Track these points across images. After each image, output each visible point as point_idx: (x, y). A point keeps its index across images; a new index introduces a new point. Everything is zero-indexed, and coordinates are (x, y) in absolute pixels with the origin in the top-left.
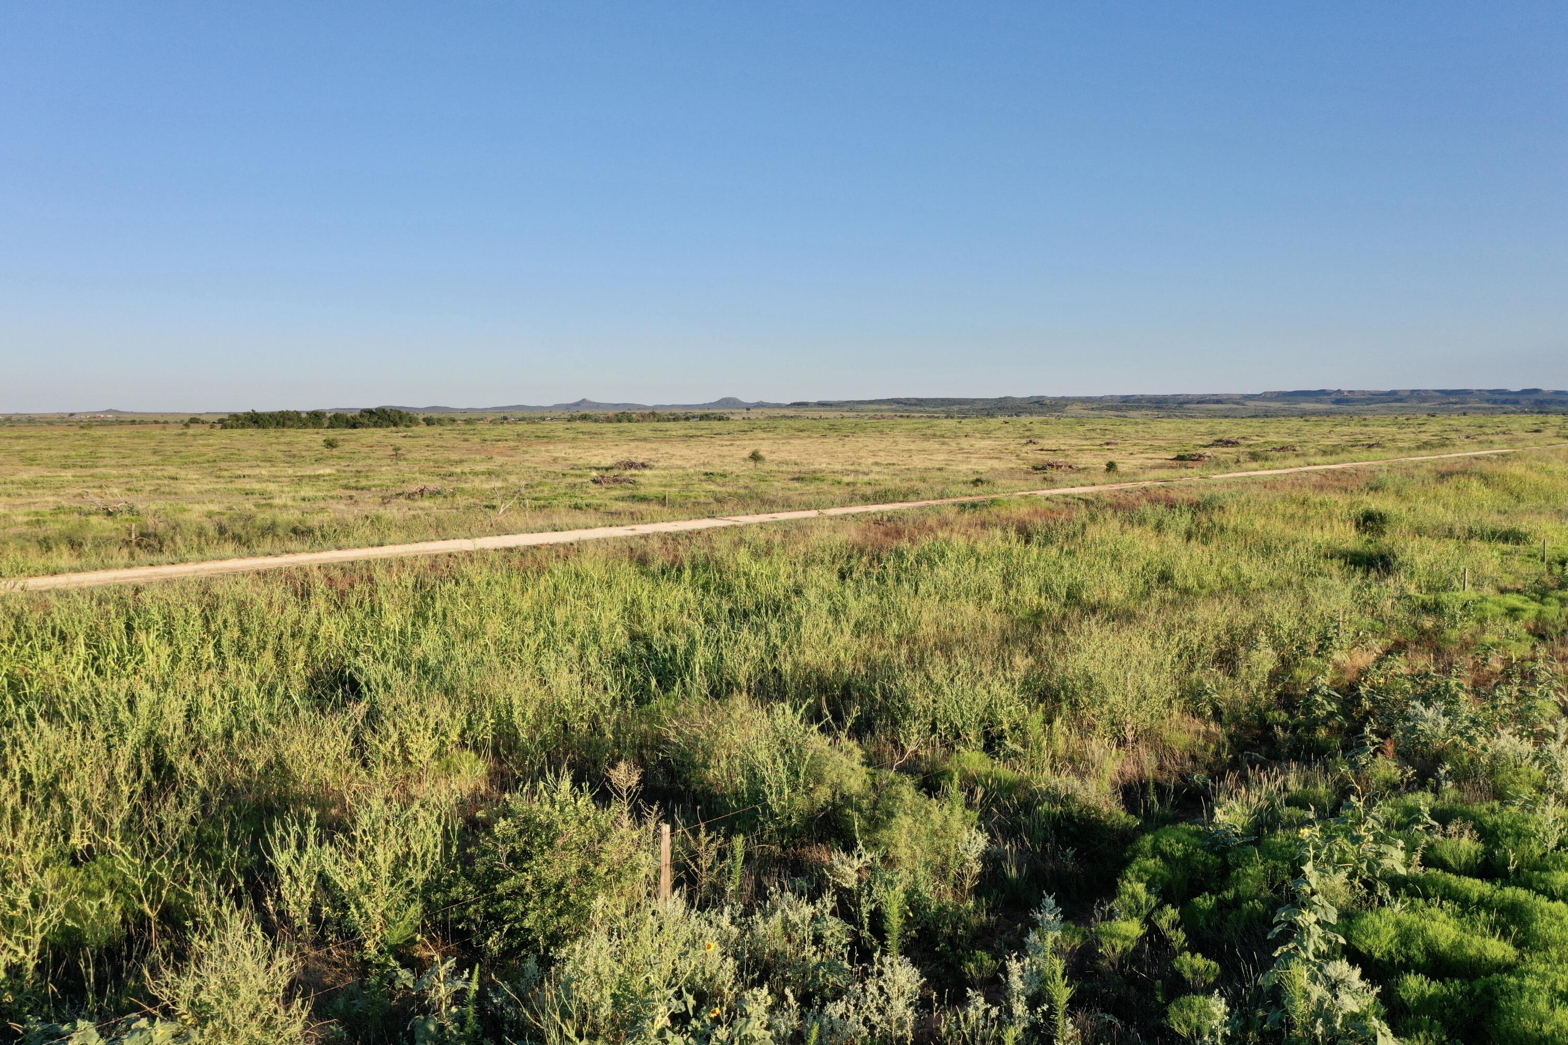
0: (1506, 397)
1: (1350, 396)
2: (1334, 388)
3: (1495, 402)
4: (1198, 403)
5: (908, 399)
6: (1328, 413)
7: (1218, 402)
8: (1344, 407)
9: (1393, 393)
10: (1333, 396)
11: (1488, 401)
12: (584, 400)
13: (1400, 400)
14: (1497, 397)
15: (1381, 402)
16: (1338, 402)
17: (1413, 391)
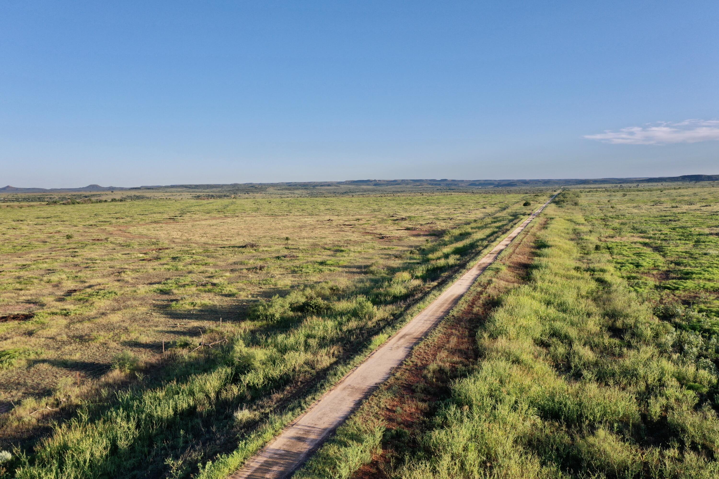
0: (435, 182)
1: (380, 182)
2: (373, 179)
3: (432, 185)
4: (321, 186)
5: (191, 185)
6: (373, 191)
7: (329, 185)
8: (379, 188)
9: (395, 181)
10: (373, 182)
11: (430, 184)
12: (8, 187)
13: (399, 184)
14: (432, 182)
15: (392, 185)
16: (375, 185)
17: (402, 180)
